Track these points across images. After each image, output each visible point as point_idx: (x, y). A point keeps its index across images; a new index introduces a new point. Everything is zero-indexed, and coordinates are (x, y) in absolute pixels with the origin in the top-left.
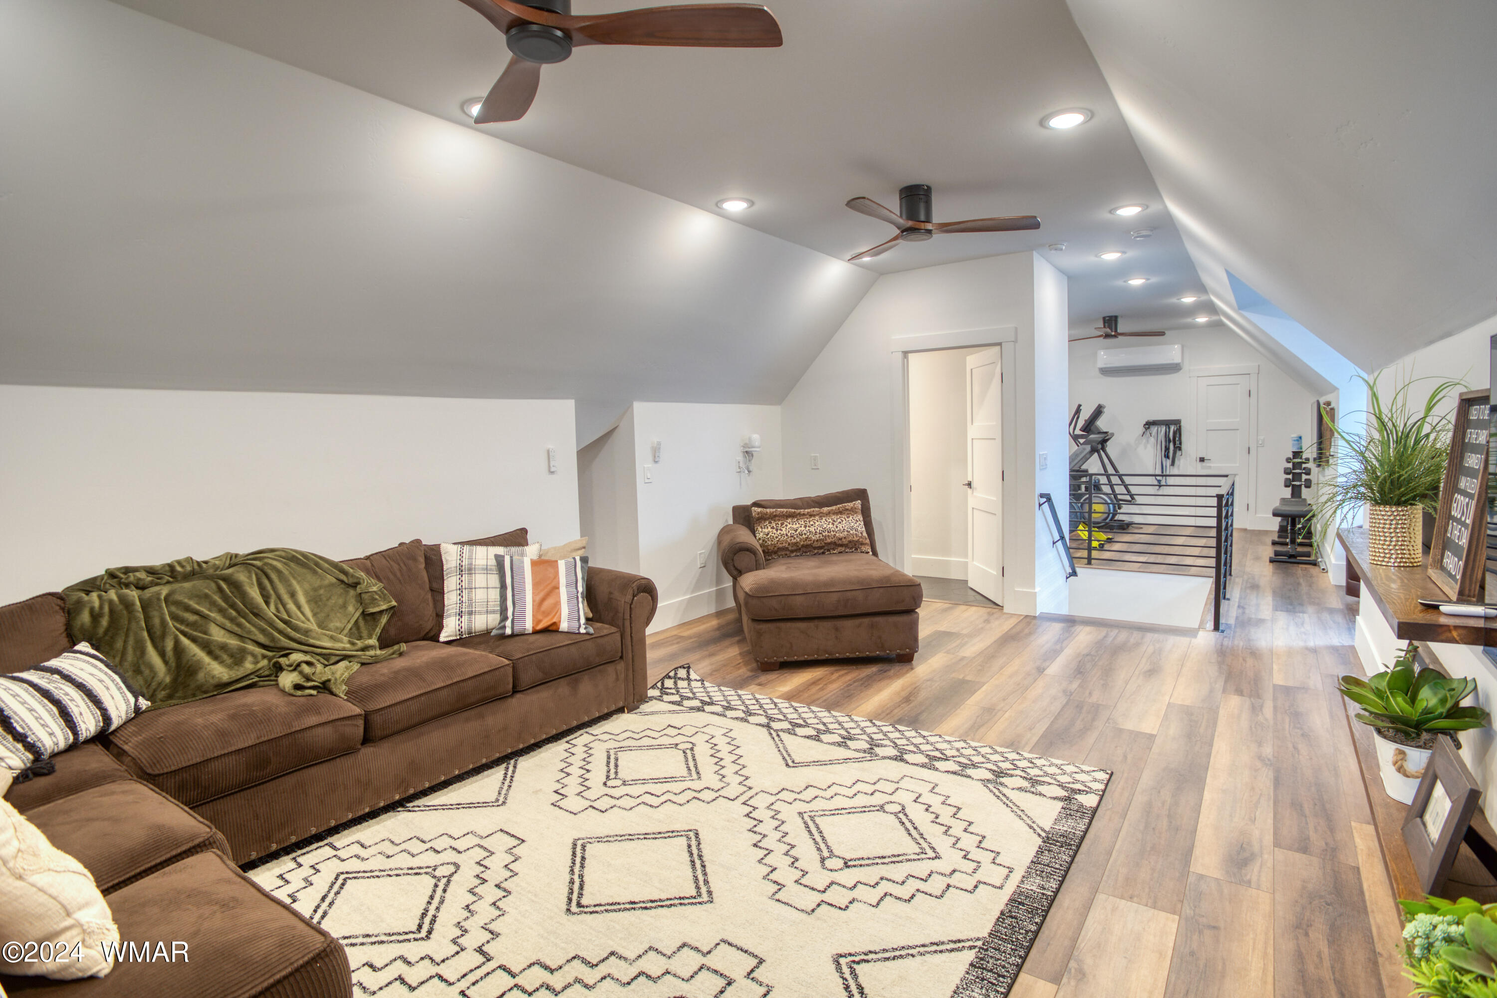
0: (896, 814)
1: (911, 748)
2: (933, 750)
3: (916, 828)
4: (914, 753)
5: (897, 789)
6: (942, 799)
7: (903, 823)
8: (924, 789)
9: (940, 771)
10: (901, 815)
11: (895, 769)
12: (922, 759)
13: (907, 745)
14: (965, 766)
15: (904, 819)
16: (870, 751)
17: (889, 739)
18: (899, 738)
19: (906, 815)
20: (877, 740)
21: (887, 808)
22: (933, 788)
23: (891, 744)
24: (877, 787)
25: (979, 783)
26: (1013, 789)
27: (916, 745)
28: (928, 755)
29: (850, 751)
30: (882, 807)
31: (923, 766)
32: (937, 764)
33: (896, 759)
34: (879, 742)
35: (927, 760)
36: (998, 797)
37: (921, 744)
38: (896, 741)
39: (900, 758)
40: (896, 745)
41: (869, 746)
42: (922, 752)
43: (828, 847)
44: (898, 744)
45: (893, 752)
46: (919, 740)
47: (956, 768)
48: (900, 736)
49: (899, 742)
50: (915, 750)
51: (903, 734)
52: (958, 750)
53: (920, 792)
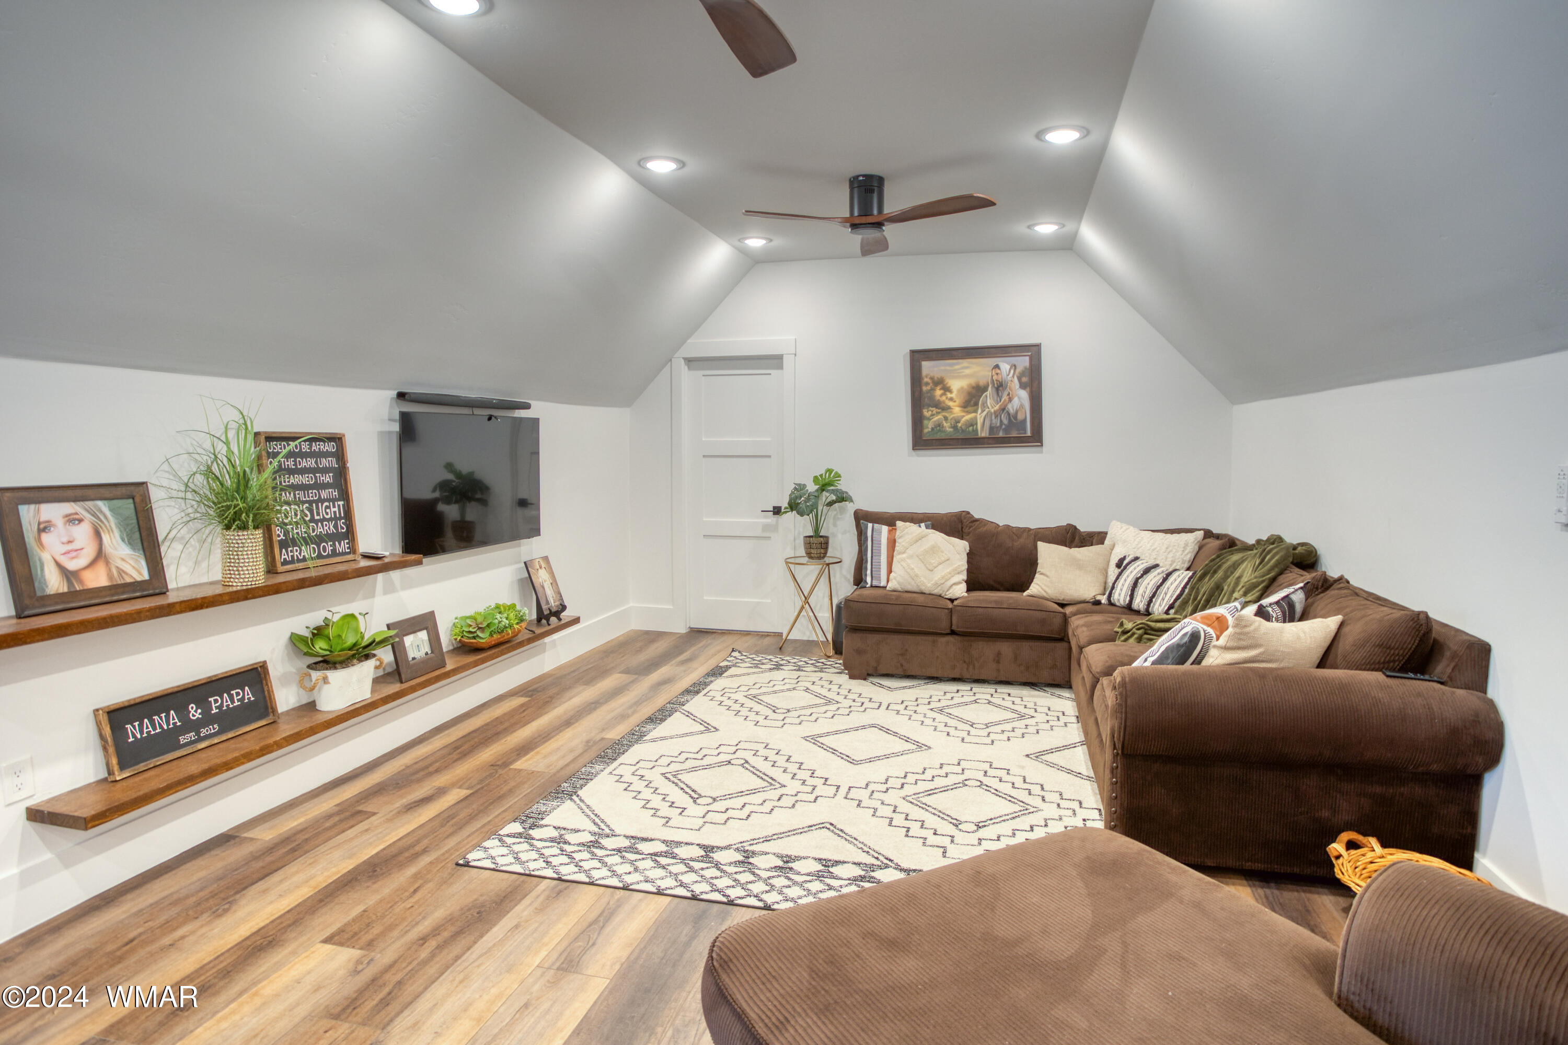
0: (700, 796)
1: (697, 865)
2: (669, 865)
3: (682, 789)
4: (692, 860)
5: (704, 817)
6: (658, 813)
7: (693, 791)
8: (676, 820)
9: (659, 840)
10: (696, 796)
11: (711, 837)
12: (682, 852)
13: (702, 869)
14: (632, 849)
15: (693, 794)
16: (749, 854)
17: (729, 875)
18: (716, 878)
19: (692, 797)
20: (744, 871)
21: (711, 800)
22: (667, 822)
23: (725, 868)
24: (725, 816)
25: (618, 832)
26: (584, 831)
27: (692, 869)
28: (674, 858)
29: (773, 851)
30: (714, 800)
31: (679, 844)
32: (663, 848)
33: (713, 847)
34: (741, 869)
35: (676, 850)
36: (603, 821)
37: (685, 872)
38: (718, 874)
39: (708, 849)
40: (717, 866)
41: (751, 860)
42: (683, 861)
43: (747, 769)
44: (714, 870)
45: (717, 856)
46: (688, 878)
47: (642, 846)
48: (715, 881)
49: (716, 873)
50: (692, 863)
51: (712, 885)
52: (636, 869)
53: (680, 816)
